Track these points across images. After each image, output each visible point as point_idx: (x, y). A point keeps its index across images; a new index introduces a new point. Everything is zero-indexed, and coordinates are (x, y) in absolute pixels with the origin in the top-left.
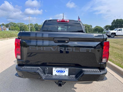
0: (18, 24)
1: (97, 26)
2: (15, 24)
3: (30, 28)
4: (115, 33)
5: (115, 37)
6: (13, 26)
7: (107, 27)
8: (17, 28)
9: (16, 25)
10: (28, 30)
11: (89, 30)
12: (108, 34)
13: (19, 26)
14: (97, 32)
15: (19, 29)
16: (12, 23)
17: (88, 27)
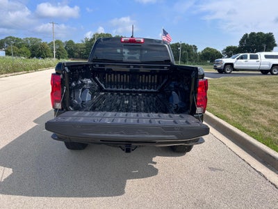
0: (27, 41)
1: (207, 48)
2: (18, 40)
3: (55, 52)
4: (232, 65)
5: (233, 72)
6: (14, 44)
7: (230, 51)
8: (23, 49)
9: (20, 44)
10: (51, 54)
11: (189, 57)
12: (219, 66)
13: (28, 47)
14: (209, 62)
15: (29, 52)
16: (13, 38)
17: (188, 51)
